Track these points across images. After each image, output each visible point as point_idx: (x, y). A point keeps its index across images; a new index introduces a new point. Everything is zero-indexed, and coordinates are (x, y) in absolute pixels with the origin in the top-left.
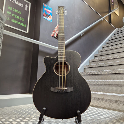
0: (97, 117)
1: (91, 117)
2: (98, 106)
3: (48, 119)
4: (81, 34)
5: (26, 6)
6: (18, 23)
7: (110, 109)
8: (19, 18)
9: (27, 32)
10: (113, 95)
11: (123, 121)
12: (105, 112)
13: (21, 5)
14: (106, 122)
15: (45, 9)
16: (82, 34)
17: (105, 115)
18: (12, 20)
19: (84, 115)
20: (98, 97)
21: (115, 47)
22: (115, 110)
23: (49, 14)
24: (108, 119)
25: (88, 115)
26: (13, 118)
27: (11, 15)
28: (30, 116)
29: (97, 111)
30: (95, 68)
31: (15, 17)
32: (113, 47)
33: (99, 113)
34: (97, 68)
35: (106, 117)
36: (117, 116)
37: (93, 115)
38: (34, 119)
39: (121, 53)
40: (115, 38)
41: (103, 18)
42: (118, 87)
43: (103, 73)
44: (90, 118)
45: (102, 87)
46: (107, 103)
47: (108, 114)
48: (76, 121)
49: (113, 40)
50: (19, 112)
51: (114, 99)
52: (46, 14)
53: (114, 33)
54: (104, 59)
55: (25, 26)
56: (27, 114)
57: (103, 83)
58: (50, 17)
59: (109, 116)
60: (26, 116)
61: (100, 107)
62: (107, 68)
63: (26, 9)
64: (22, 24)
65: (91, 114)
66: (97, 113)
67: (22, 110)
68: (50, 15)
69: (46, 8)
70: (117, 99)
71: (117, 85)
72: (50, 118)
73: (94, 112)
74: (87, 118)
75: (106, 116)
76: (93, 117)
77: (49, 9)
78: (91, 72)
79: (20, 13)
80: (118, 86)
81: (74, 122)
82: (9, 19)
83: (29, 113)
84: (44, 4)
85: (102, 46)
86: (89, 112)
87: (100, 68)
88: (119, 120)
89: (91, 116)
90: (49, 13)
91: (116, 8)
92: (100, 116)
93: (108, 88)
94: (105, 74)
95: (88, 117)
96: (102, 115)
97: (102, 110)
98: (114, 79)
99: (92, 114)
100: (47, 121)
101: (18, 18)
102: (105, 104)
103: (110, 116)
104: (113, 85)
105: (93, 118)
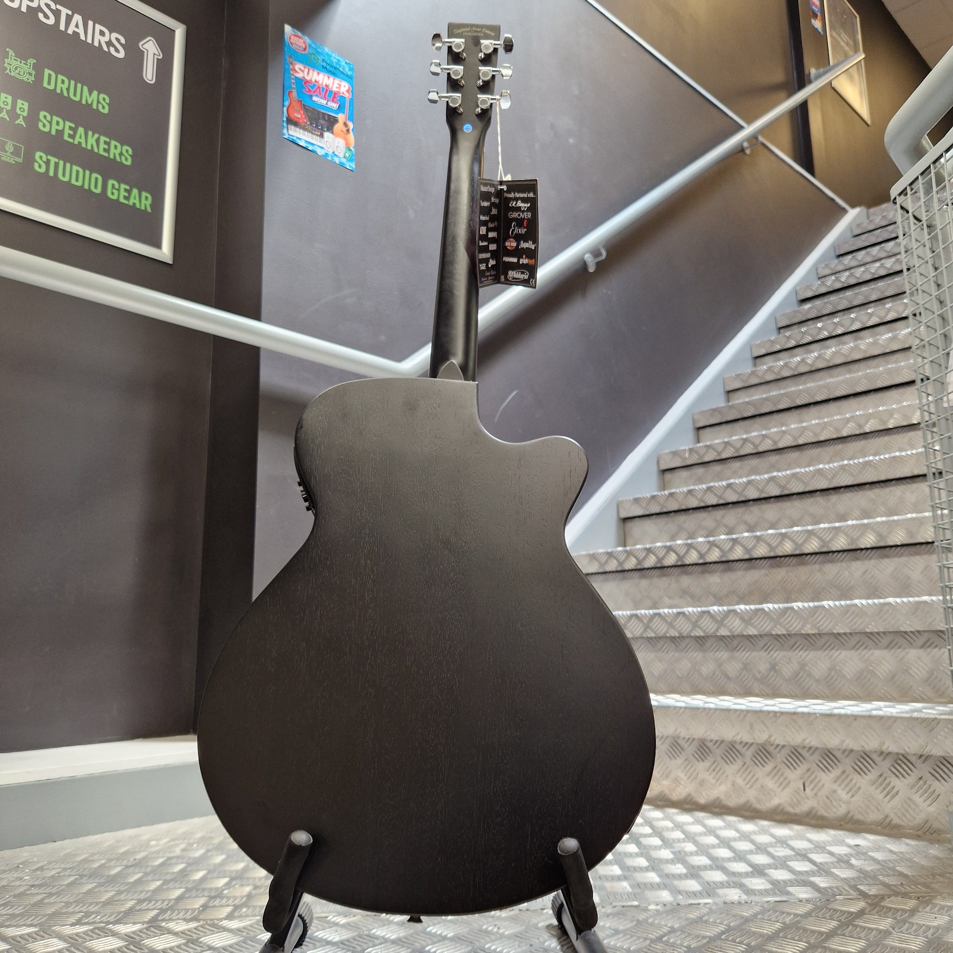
0: (722, 885)
1: (676, 891)
2: (733, 801)
3: (342, 920)
4: (588, 257)
5: (150, 48)
6: (92, 181)
7: (823, 818)
8: (92, 140)
9: (165, 252)
10: (840, 716)
11: (911, 904)
12: (783, 842)
13: (109, 43)
14: (788, 920)
15: (301, 71)
16: (596, 253)
17: (781, 863)
18: (41, 161)
19: (625, 878)
20: (729, 733)
21: (848, 348)
22: (858, 822)
23: (335, 106)
24: (803, 893)
25: (653, 877)
26: (68, 930)
27: (33, 118)
28: (205, 907)
29: (725, 843)
30: (702, 515)
31: (60, 133)
32: (831, 352)
33: (740, 857)
34: (719, 513)
35: (792, 883)
36: (869, 867)
37: (694, 873)
38: (234, 924)
39: (894, 393)
40: (845, 278)
41: (749, 130)
42: (877, 653)
43: (761, 551)
44: (665, 896)
45: (760, 660)
46: (794, 776)
47: (803, 856)
48: (561, 926)
49: (833, 298)
50: (113, 880)
51: (850, 744)
52: (305, 108)
53: (834, 246)
54: (767, 445)
55: (142, 201)
56: (178, 893)
57: (767, 626)
58: (338, 127)
59: (813, 873)
60: (173, 907)
61: (749, 813)
62: (793, 508)
63: (149, 74)
64: (117, 191)
65: (680, 869)
66: (724, 853)
67: (138, 864)
68: (341, 117)
69: (310, 63)
70: (871, 743)
71: (870, 635)
72: (357, 915)
73: (703, 850)
74: (649, 894)
75: (792, 871)
76: (693, 885)
77: (332, 70)
78: (669, 549)
79: (100, 101)
80: (877, 646)
81: (546, 935)
82: (16, 153)
83: (197, 888)
84: (288, 28)
85: (749, 344)
86: (666, 854)
87: (740, 510)
88: (882, 898)
89: (680, 877)
90: (335, 96)
91: (847, 57)
92: (747, 875)
93: (803, 666)
94: (774, 559)
95: (653, 886)
96: (758, 871)
97: (764, 831)
98: (845, 593)
99: (683, 862)
100: (337, 939)
101: (90, 141)
102: (785, 784)
103: (822, 870)
104: (838, 639)
105: (695, 894)
